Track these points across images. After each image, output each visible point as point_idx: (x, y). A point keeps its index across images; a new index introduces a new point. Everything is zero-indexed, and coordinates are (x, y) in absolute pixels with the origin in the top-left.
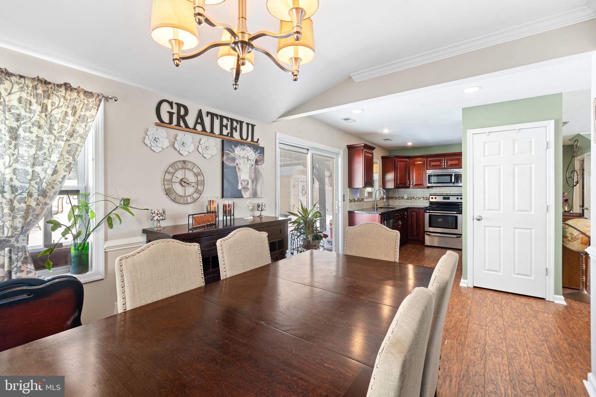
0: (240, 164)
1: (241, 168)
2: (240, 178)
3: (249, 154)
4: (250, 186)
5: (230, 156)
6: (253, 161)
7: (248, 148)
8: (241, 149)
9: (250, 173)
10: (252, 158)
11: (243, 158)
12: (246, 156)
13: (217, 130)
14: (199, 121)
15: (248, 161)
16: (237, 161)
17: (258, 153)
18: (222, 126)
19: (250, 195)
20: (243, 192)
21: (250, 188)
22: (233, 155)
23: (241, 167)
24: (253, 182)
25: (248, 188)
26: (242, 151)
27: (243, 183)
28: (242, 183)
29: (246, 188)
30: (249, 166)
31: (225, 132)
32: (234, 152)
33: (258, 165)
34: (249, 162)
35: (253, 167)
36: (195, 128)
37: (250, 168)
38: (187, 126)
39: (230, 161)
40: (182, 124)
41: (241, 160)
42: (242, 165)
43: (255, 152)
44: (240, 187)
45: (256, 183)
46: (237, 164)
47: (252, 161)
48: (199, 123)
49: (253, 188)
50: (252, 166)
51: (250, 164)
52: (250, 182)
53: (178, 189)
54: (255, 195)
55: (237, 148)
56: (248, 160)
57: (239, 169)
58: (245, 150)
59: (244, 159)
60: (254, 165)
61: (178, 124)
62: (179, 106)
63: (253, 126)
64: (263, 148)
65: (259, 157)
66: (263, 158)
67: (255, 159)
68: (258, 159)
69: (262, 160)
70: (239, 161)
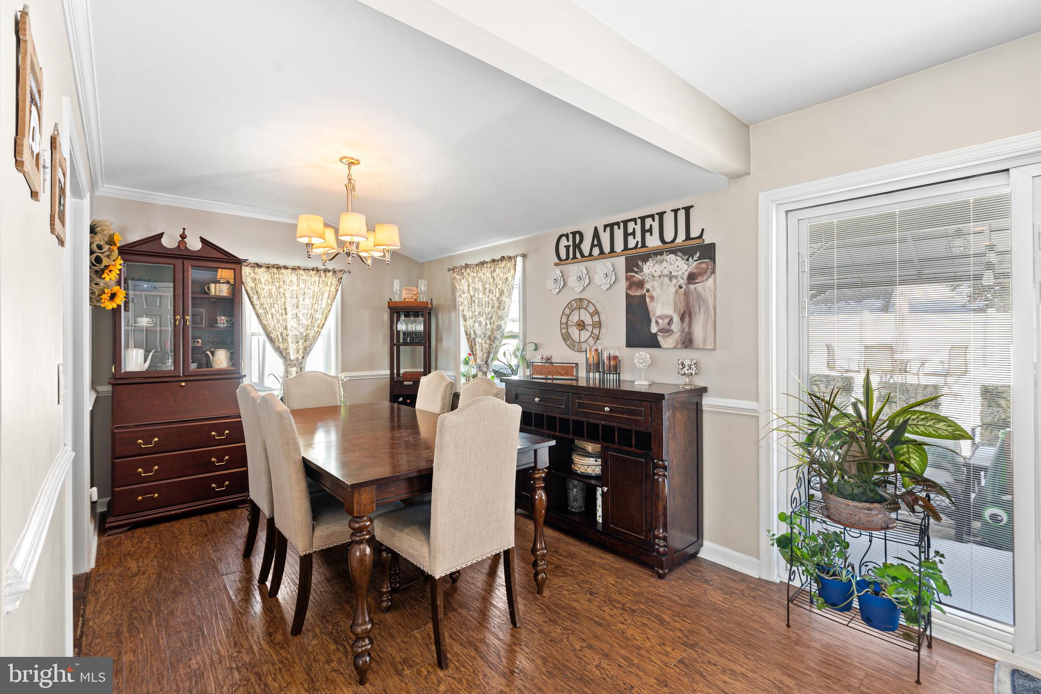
0: (654, 289)
1: (655, 297)
2: (654, 314)
3: (671, 268)
4: (676, 326)
5: (635, 279)
6: (682, 279)
7: (672, 256)
8: (656, 263)
9: (675, 302)
10: (680, 273)
11: (660, 276)
12: (666, 272)
13: (619, 246)
14: (596, 243)
15: (671, 280)
16: (647, 286)
17: (695, 258)
18: (626, 235)
19: (677, 343)
20: (660, 338)
21: (675, 330)
22: (640, 277)
23: (654, 294)
24: (682, 319)
25: (672, 331)
26: (657, 265)
27: (660, 321)
28: (657, 323)
29: (667, 331)
30: (673, 290)
31: (632, 243)
32: (642, 270)
33: (696, 283)
34: (674, 281)
35: (683, 289)
36: (590, 255)
37: (676, 292)
38: (582, 255)
39: (635, 287)
40: (578, 255)
41: (655, 282)
42: (658, 290)
43: (687, 260)
44: (654, 329)
45: (690, 321)
46: (648, 291)
47: (679, 279)
48: (596, 246)
49: (683, 331)
50: (681, 287)
51: (675, 285)
52: (676, 319)
53: (574, 332)
54: (687, 342)
55: (648, 263)
56: (671, 277)
57: (652, 298)
58: (665, 263)
59: (662, 278)
60: (684, 287)
61: (575, 257)
62: (574, 234)
63: (687, 209)
64: (713, 246)
65: (697, 267)
66: (710, 267)
67: (687, 274)
68: (695, 271)
69: (705, 272)
70: (650, 284)
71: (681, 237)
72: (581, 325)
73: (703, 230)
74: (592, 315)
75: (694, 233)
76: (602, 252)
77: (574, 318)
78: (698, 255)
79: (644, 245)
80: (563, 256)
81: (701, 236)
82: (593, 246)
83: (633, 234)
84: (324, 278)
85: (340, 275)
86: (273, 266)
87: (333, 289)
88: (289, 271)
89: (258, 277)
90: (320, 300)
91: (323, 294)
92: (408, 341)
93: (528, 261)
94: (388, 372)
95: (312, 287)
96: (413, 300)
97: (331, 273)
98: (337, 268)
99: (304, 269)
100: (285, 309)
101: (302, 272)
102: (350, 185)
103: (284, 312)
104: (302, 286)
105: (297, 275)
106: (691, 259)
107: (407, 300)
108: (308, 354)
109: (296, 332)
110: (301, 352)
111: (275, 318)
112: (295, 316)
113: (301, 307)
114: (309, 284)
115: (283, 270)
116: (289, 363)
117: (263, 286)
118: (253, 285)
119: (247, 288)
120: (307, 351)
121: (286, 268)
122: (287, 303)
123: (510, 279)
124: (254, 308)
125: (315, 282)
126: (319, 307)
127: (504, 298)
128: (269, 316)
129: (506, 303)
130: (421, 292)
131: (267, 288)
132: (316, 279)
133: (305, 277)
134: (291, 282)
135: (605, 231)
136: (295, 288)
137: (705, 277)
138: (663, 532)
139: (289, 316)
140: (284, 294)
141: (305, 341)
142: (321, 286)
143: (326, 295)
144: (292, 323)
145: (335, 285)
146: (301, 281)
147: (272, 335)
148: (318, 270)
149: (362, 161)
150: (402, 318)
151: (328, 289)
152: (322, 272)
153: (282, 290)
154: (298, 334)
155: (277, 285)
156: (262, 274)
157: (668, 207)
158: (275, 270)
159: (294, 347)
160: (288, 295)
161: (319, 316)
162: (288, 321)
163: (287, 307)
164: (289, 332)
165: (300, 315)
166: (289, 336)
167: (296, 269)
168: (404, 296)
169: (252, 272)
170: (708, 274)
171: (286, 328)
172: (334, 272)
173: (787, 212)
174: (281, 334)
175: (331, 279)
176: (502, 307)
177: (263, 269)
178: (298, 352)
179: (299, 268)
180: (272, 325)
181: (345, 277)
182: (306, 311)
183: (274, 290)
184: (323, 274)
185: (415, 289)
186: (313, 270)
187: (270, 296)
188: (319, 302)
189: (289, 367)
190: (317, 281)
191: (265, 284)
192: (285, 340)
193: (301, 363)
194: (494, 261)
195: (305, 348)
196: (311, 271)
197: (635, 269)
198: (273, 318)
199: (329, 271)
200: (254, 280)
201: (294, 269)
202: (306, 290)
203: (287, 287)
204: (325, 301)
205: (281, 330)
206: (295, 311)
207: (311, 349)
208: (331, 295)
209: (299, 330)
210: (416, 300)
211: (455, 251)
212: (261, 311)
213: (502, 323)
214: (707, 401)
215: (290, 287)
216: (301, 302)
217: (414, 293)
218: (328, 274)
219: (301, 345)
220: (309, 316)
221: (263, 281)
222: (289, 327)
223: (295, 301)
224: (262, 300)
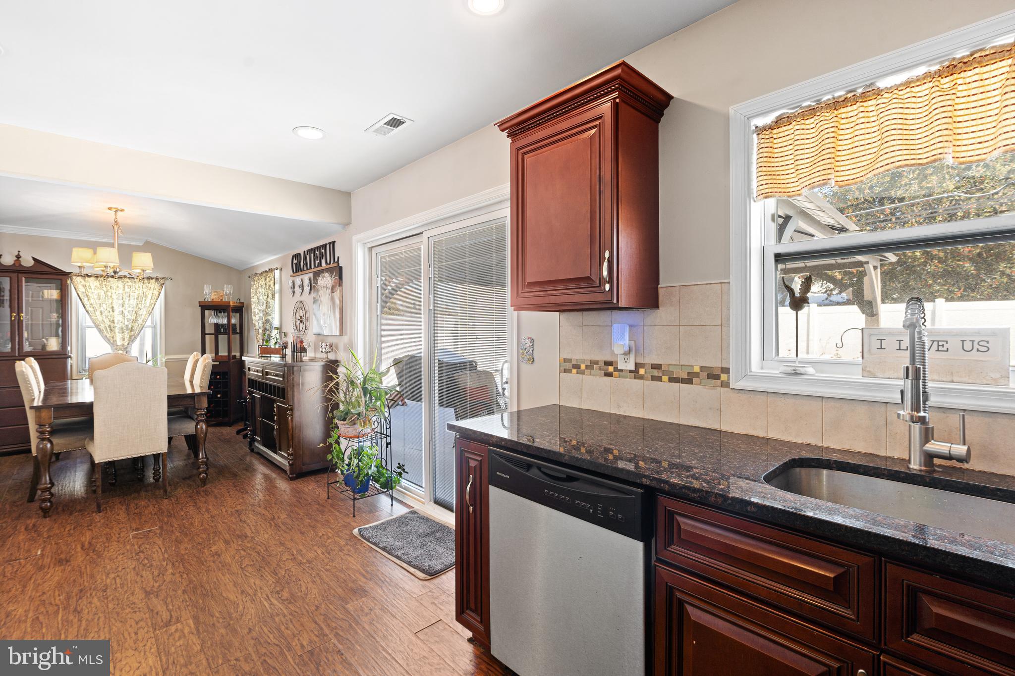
0: (322, 295)
1: (322, 300)
2: (322, 312)
3: (327, 282)
4: (328, 321)
6: (330, 289)
7: (327, 274)
8: (322, 278)
9: (328, 304)
10: (329, 285)
12: (325, 285)
14: (305, 261)
15: (327, 290)
16: (319, 293)
17: (334, 276)
18: (314, 258)
19: (329, 332)
20: (324, 328)
22: (317, 287)
25: (327, 323)
26: (322, 280)
27: (324, 317)
30: (327, 296)
31: (316, 263)
32: (318, 283)
33: (333, 293)
35: (330, 296)
36: (304, 269)
37: (328, 298)
38: (301, 269)
39: (315, 294)
40: (299, 269)
41: (322, 291)
44: (322, 323)
46: (320, 297)
51: (328, 293)
52: (328, 316)
53: (299, 324)
55: (320, 278)
56: (327, 288)
58: (325, 278)
59: (324, 288)
61: (298, 271)
62: (297, 255)
63: (333, 243)
64: (341, 268)
65: (334, 282)
66: (338, 282)
67: (331, 286)
68: (334, 284)
69: (337, 285)
71: (332, 261)
72: (300, 320)
73: (338, 257)
74: (303, 312)
75: (336, 259)
76: (307, 267)
77: (298, 315)
78: (334, 274)
79: (320, 265)
80: (295, 269)
81: (338, 261)
82: (304, 263)
83: (317, 257)
84: (147, 284)
85: (162, 281)
86: (102, 276)
87: (156, 291)
88: (116, 279)
89: (88, 284)
90: (143, 300)
91: (146, 296)
92: (222, 331)
93: (283, 273)
95: (136, 291)
96: (219, 300)
97: (154, 280)
98: (160, 276)
99: (130, 278)
100: (112, 307)
101: (127, 280)
102: (116, 225)
103: (111, 310)
104: (127, 290)
105: (123, 282)
106: (332, 276)
107: (215, 300)
108: (133, 341)
109: (121, 325)
110: (126, 339)
111: (104, 314)
112: (121, 313)
113: (126, 306)
114: (134, 289)
115: (110, 279)
117: (93, 290)
118: (84, 290)
119: (79, 292)
120: (132, 339)
121: (112, 277)
122: (113, 304)
123: (272, 286)
124: (85, 307)
125: (139, 287)
126: (143, 306)
127: (269, 300)
128: (98, 313)
130: (226, 293)
131: (96, 292)
132: (141, 284)
133: (130, 284)
134: (118, 287)
135: (307, 254)
136: (121, 291)
137: (337, 288)
139: (116, 313)
140: (111, 296)
141: (131, 331)
142: (145, 290)
143: (149, 297)
144: (118, 318)
145: (158, 289)
146: (126, 286)
147: (101, 327)
148: (142, 279)
149: (125, 210)
151: (151, 292)
152: (146, 280)
153: (109, 294)
154: (124, 326)
155: (105, 290)
156: (91, 282)
157: (327, 241)
158: (103, 279)
159: (121, 335)
160: (114, 297)
161: (143, 312)
162: (115, 316)
163: (114, 306)
164: (116, 325)
165: (126, 312)
166: (116, 328)
167: (122, 278)
168: (212, 297)
169: (83, 281)
171: (113, 322)
172: (157, 279)
173: (371, 249)
174: (110, 326)
175: (153, 284)
177: (92, 278)
178: (124, 339)
179: (125, 277)
180: (101, 320)
181: (168, 282)
182: (131, 309)
183: (102, 293)
184: (146, 281)
185: (222, 292)
187: (99, 298)
188: (143, 302)
189: (115, 348)
190: (141, 287)
191: (95, 289)
192: (112, 331)
193: (127, 348)
194: (266, 272)
195: (131, 337)
196: (136, 279)
197: (316, 283)
198: (101, 314)
199: (152, 279)
200: (85, 286)
201: (120, 278)
202: (131, 294)
203: (113, 291)
204: (148, 301)
205: (109, 323)
206: (121, 309)
207: (136, 338)
208: (153, 297)
209: (124, 324)
210: (222, 300)
211: (253, 263)
214: (339, 369)
215: (117, 292)
216: (126, 303)
217: (221, 294)
218: (151, 281)
219: (127, 336)
220: (134, 312)
221: (93, 287)
222: (116, 321)
223: (121, 302)
224: (92, 301)
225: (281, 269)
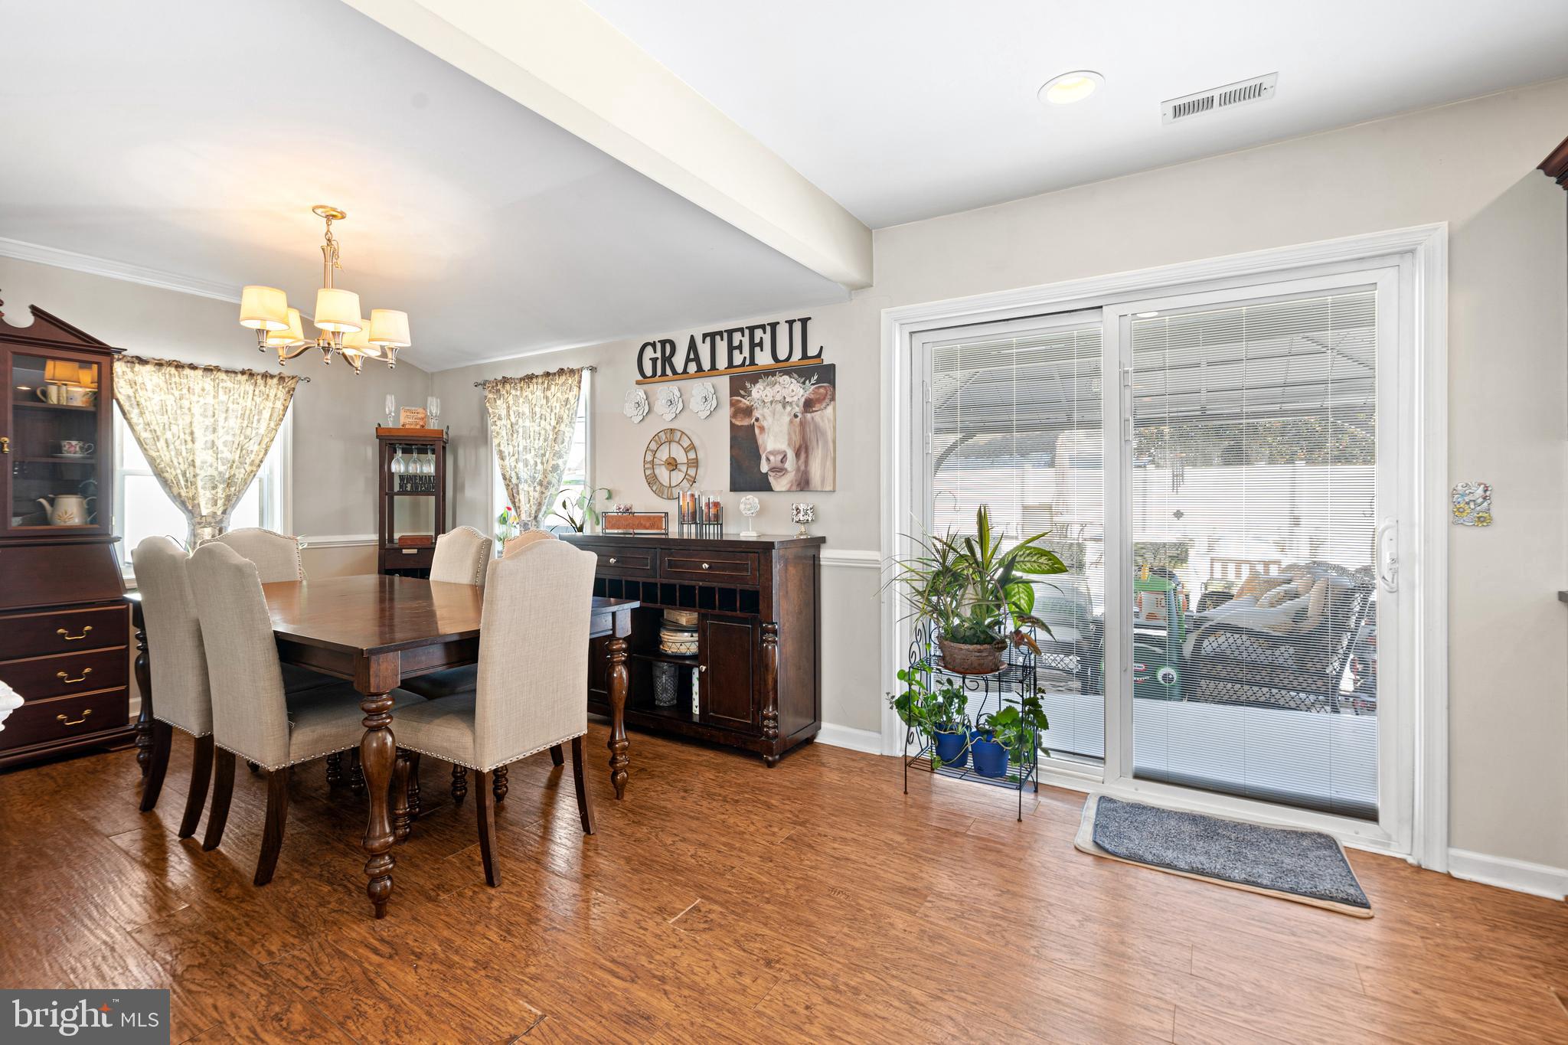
0: (764, 417)
1: (766, 427)
2: (765, 449)
3: (785, 392)
4: (790, 464)
5: (741, 405)
6: (798, 406)
7: (786, 377)
8: (768, 385)
9: (789, 434)
10: (795, 399)
11: (772, 402)
12: (778, 397)
13: (722, 362)
14: (692, 356)
15: (784, 407)
16: (756, 414)
17: (813, 382)
18: (731, 349)
19: (791, 485)
20: (771, 479)
21: (789, 469)
22: (748, 403)
23: (765, 424)
24: (798, 455)
25: (786, 470)
26: (768, 388)
27: (772, 458)
28: (768, 459)
29: (779, 470)
30: (787, 419)
31: (738, 359)
32: (750, 394)
33: (813, 412)
34: (788, 408)
35: (798, 419)
36: (685, 371)
37: (791, 422)
38: (674, 372)
39: (741, 415)
40: (669, 371)
41: (765, 410)
42: (770, 419)
43: (804, 383)
44: (764, 468)
45: (807, 457)
46: (757, 420)
47: (794, 406)
48: (692, 360)
49: (798, 469)
50: (796, 416)
51: (789, 414)
52: (791, 455)
53: (663, 474)
54: (803, 484)
55: (758, 386)
56: (785, 403)
57: (762, 429)
58: (777, 386)
59: (774, 404)
60: (800, 415)
61: (664, 374)
62: (663, 343)
63: (804, 322)
64: (832, 368)
65: (814, 392)
66: (829, 393)
67: (803, 400)
68: (812, 396)
69: (824, 399)
70: (760, 412)
71: (797, 355)
72: (672, 465)
73: (822, 347)
74: (686, 451)
75: (812, 351)
76: (700, 369)
77: (663, 455)
78: (816, 377)
79: (752, 363)
80: (648, 372)
81: (819, 355)
82: (688, 360)
83: (740, 347)
84: (262, 388)
85: (291, 384)
86: (170, 364)
87: (279, 405)
88: (199, 373)
89: (139, 380)
90: (255, 422)
91: (260, 413)
92: (409, 489)
93: (599, 376)
94: (375, 537)
95: (241, 400)
96: (418, 427)
97: (275, 381)
98: (287, 373)
99: (227, 372)
100: (192, 433)
101: (223, 376)
102: (330, 247)
103: (189, 438)
104: (222, 397)
105: (214, 380)
106: (807, 382)
107: (407, 427)
108: (233, 507)
109: (211, 471)
110: (220, 503)
111: (172, 447)
112: (209, 445)
113: (220, 431)
114: (236, 396)
115: (187, 371)
116: (198, 520)
117: (150, 394)
118: (130, 392)
120: (230, 501)
121: (193, 367)
122: (194, 425)
123: (572, 400)
125: (246, 393)
126: (254, 432)
128: (161, 444)
129: (567, 434)
130: (432, 414)
131: (157, 398)
132: (250, 388)
133: (229, 384)
134: (203, 390)
135: (704, 342)
136: (210, 400)
137: (824, 405)
138: (773, 710)
139: (199, 444)
140: (190, 409)
141: (229, 485)
142: (258, 400)
143: (266, 414)
144: (203, 456)
145: (282, 400)
146: (220, 389)
147: (166, 475)
148: (251, 375)
149: (348, 215)
150: (399, 454)
151: (270, 404)
152: (259, 377)
153: (186, 403)
154: (215, 473)
155: (177, 393)
156: (146, 374)
157: (781, 317)
158: (173, 370)
159: (208, 494)
160: (197, 410)
161: (253, 446)
162: (197, 453)
163: (195, 430)
164: (198, 471)
165: (219, 444)
166: (199, 478)
167: (211, 370)
168: (402, 420)
169: (128, 370)
170: (827, 401)
171: (193, 464)
172: (281, 379)
173: (912, 333)
174: (184, 474)
175: (274, 389)
176: (559, 440)
177: (149, 368)
178: (215, 504)
179: (218, 369)
180: (167, 459)
181: (301, 387)
182: (230, 438)
183: (170, 401)
184: (260, 381)
185: (421, 410)
186: (243, 373)
187: (164, 411)
188: (254, 425)
189: (198, 526)
190: (251, 392)
191: (153, 392)
192: (191, 483)
193: (221, 521)
194: (548, 374)
195: (228, 498)
196: (239, 375)
197: (742, 392)
198: (168, 447)
199: (272, 377)
200: (132, 384)
201: (208, 370)
202: (230, 405)
203: (195, 398)
204: (264, 424)
205: (183, 466)
206: (211, 437)
207: (238, 499)
208: (275, 415)
209: (217, 469)
210: (423, 426)
211: (489, 358)
212: (145, 435)
213: (560, 462)
214: (826, 554)
215: (201, 399)
216: (221, 423)
217: (420, 416)
218: (269, 381)
219: (220, 492)
220: (236, 445)
221: (149, 386)
222: (198, 463)
223: (209, 421)
224: (148, 417)
225: (593, 369)
